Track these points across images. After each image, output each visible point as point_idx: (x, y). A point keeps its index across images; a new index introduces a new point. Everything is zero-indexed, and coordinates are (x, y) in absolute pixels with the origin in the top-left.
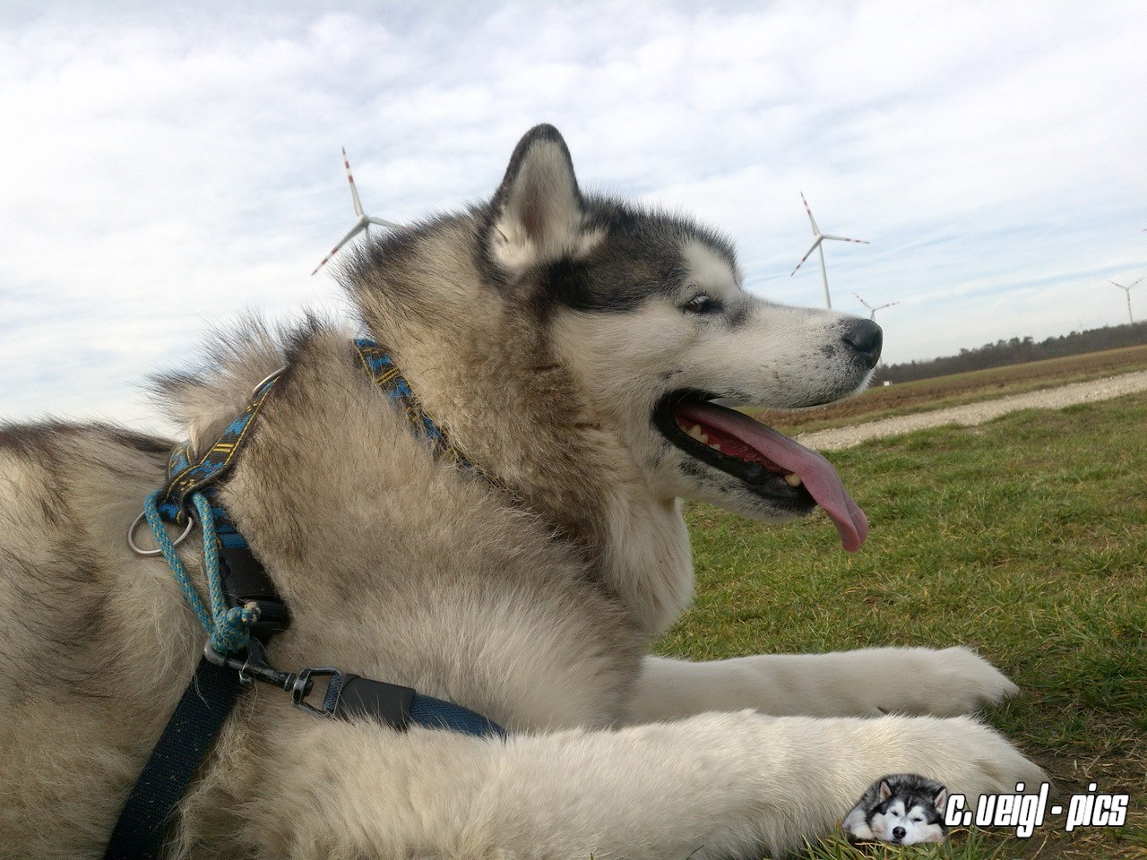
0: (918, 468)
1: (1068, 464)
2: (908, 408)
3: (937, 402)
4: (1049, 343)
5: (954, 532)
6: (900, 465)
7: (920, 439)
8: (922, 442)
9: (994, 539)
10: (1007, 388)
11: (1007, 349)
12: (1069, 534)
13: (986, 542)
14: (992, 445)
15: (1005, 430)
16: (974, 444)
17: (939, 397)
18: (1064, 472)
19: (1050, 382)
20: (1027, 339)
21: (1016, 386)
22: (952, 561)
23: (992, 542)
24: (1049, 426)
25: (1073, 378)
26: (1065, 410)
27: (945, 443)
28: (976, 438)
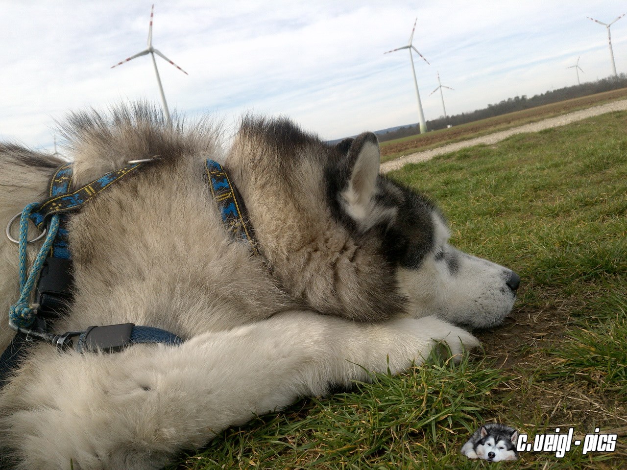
0: (461, 169)
1: (541, 160)
2: (459, 138)
3: (474, 134)
4: (536, 98)
5: (478, 201)
6: (451, 168)
7: (463, 153)
8: (464, 155)
9: (498, 202)
10: (512, 124)
11: (513, 103)
12: (538, 197)
13: (494, 204)
14: (501, 154)
15: (509, 145)
16: (492, 154)
17: (477, 131)
18: (538, 165)
19: (535, 119)
21: (517, 122)
22: (475, 216)
23: (497, 204)
24: (532, 142)
25: (547, 116)
26: (541, 132)
27: (476, 155)
28: (493, 151)
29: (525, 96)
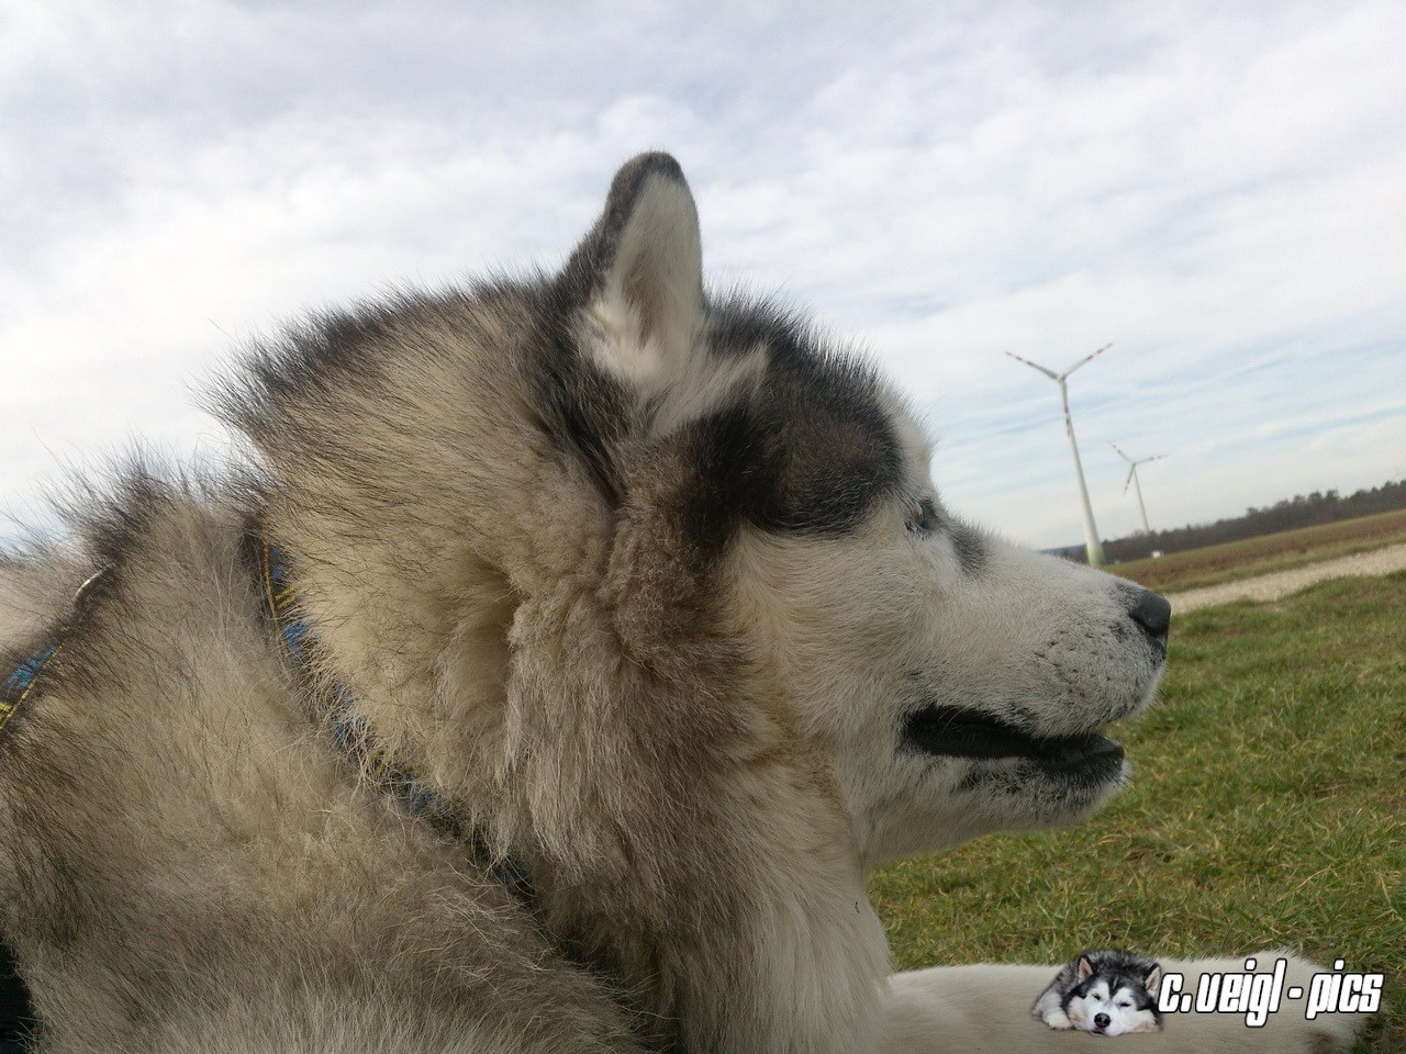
0: (1200, 658)
2: (1184, 582)
4: (1359, 497)
5: (1254, 747)
7: (1201, 620)
8: (1203, 624)
9: (1313, 756)
10: (1310, 554)
13: (1300, 762)
14: (1298, 625)
15: (1314, 605)
16: (1274, 625)
17: (1226, 569)
20: (1330, 494)
21: (1322, 550)
22: (1253, 792)
23: (1310, 761)
24: (1372, 599)
27: (1234, 625)
28: (1276, 617)
29: (1334, 492)
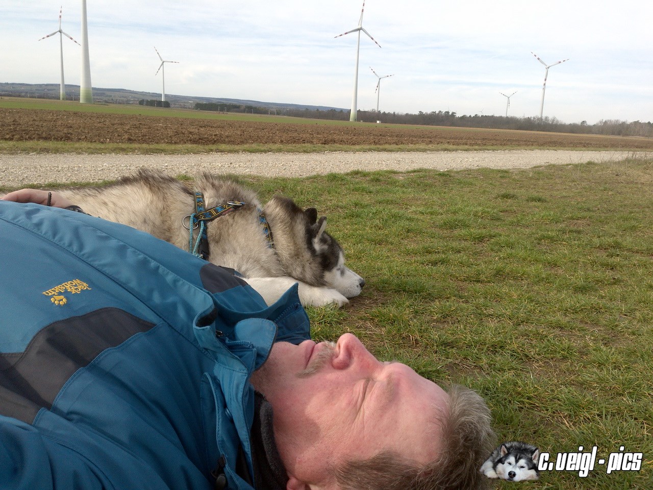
4: (464, 118)
11: (442, 117)
20: (453, 113)
29: (454, 113)
